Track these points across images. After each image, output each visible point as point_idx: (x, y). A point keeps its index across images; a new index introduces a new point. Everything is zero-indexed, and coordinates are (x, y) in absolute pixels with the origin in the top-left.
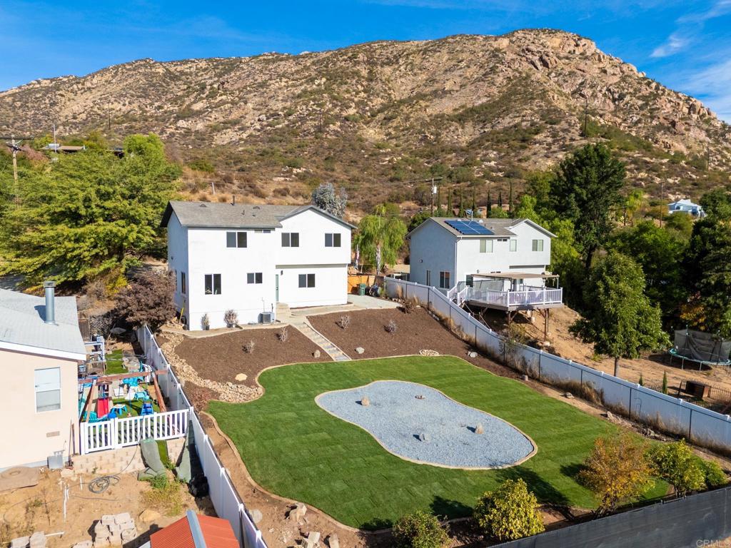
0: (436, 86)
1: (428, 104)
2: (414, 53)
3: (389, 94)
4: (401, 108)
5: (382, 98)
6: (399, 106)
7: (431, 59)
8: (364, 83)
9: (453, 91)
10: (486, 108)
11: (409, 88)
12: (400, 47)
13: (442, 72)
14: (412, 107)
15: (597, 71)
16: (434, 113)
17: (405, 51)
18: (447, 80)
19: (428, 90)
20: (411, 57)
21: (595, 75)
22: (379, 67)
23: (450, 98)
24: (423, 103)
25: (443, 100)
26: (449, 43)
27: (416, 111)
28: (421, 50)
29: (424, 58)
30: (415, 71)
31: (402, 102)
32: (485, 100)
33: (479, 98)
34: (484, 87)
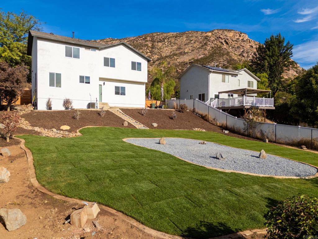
0: (181, 50)
1: (178, 57)
2: (171, 37)
3: (161, 54)
4: (166, 59)
5: (158, 55)
6: (165, 58)
7: (179, 40)
8: (150, 49)
9: (188, 52)
10: (203, 59)
11: (170, 51)
12: (165, 35)
13: (183, 45)
14: (171, 59)
15: (249, 46)
16: (181, 61)
17: (167, 37)
18: (186, 48)
19: (178, 52)
20: (170, 39)
21: (248, 48)
22: (156, 43)
23: (188, 55)
24: (176, 57)
25: (184, 56)
26: (186, 33)
27: (173, 60)
28: (174, 36)
29: (176, 39)
30: (172, 45)
31: (166, 57)
32: (202, 56)
33: (200, 55)
34: (202, 51)
